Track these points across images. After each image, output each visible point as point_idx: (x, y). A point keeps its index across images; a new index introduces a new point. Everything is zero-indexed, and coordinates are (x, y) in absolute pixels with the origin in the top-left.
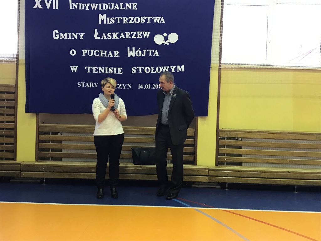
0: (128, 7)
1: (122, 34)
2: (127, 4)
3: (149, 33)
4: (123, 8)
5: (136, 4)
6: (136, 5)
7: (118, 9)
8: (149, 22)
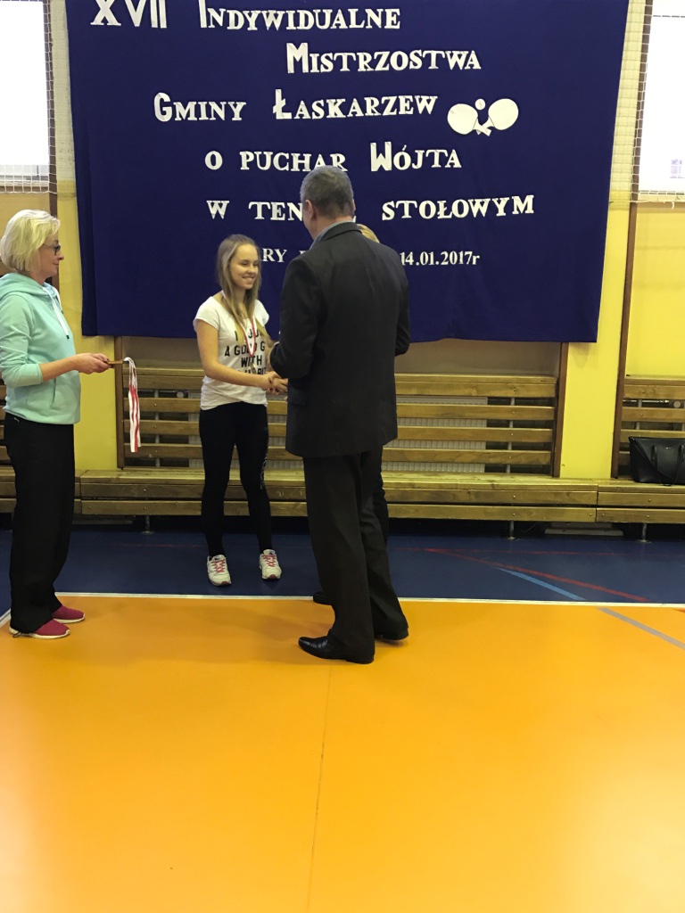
0: (373, 23)
1: (355, 103)
2: (370, 12)
3: (433, 99)
4: (358, 23)
5: (397, 11)
6: (396, 13)
7: (343, 26)
8: (433, 66)
